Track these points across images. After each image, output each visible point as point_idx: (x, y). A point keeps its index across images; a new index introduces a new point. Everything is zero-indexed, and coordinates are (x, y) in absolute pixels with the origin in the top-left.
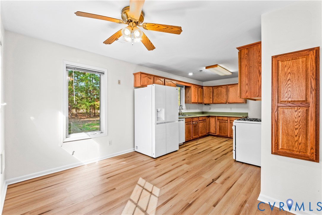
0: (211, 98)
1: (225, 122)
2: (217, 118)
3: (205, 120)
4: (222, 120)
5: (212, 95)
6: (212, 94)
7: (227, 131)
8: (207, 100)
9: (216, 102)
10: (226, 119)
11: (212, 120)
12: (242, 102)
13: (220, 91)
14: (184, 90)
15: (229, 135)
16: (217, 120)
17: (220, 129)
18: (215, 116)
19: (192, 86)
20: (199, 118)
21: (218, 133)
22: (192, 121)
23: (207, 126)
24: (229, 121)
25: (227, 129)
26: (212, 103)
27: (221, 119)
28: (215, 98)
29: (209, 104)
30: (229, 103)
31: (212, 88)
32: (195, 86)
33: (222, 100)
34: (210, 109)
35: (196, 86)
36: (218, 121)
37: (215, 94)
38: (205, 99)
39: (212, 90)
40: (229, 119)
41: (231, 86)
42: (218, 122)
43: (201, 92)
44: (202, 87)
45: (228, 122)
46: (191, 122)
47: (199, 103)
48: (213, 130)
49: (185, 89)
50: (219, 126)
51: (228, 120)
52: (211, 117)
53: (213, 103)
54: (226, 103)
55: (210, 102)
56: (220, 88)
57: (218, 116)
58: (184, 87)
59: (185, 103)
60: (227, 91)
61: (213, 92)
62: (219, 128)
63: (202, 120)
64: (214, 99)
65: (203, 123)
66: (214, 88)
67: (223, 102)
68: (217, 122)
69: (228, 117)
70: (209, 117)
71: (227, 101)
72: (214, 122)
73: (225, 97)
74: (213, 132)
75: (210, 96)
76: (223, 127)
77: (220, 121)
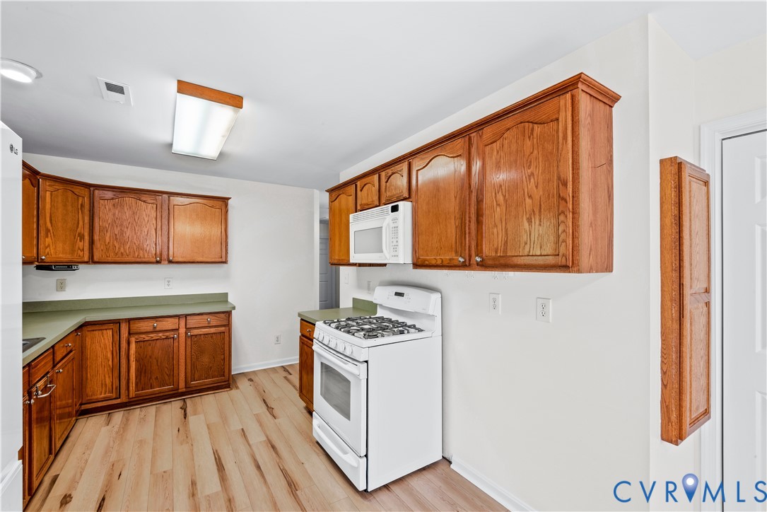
0: (82, 237)
1: (167, 338)
2: (124, 326)
3: (73, 349)
4: (155, 331)
5: (87, 226)
6: (87, 219)
8: (60, 245)
9: (112, 257)
10: (169, 324)
11: (101, 344)
13: (128, 213)
15: (182, 385)
16: (125, 335)
17: (142, 371)
18: (117, 322)
21: (130, 393)
24: (182, 330)
25: (174, 362)
26: (86, 259)
27: (151, 329)
28: (104, 239)
29: (69, 266)
30: (170, 262)
31: (85, 192)
33: (140, 248)
34: (61, 286)
36: (133, 340)
37: (100, 223)
38: (48, 240)
39: (86, 200)
40: (183, 324)
42: (133, 346)
43: (28, 204)
44: (34, 176)
48: (104, 385)
50: (137, 361)
51: (178, 329)
52: (90, 328)
53: (92, 261)
54: (158, 262)
55: (74, 258)
56: (129, 200)
57: (129, 321)
60: (164, 216)
61: (92, 212)
62: (137, 370)
63: (65, 353)
64: (98, 245)
65: (66, 369)
66: (97, 193)
67: (146, 256)
68: (124, 344)
69: (178, 317)
71: (165, 252)
72: (109, 346)
73: (156, 239)
74: (103, 396)
75: (78, 227)
76: (157, 361)
77: (144, 336)
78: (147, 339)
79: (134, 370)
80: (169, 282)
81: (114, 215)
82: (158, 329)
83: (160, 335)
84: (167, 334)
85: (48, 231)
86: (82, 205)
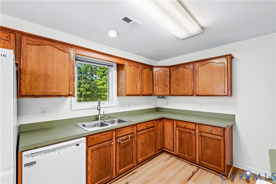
0: (167, 86)
1: (190, 133)
2: (175, 122)
3: (154, 127)
4: (185, 127)
5: (168, 82)
6: (168, 79)
7: (194, 152)
8: (160, 89)
9: (176, 93)
10: (192, 126)
11: (168, 126)
12: (224, 94)
13: (181, 74)
14: (115, 72)
15: (197, 160)
16: (175, 126)
17: (181, 144)
18: (173, 120)
19: (127, 64)
20: (138, 125)
21: (177, 152)
22: (117, 138)
23: (159, 137)
24: (197, 131)
25: (194, 146)
26: (168, 94)
27: (183, 126)
28: (173, 86)
29: (163, 97)
30: (197, 95)
31: (168, 69)
32: (133, 64)
33: (185, 89)
34: (168, 103)
35: (136, 64)
36: (177, 129)
37: (173, 80)
38: (157, 88)
39: (168, 72)
40: (197, 128)
41: (202, 63)
42: (177, 132)
43: (148, 77)
44: (151, 67)
45: (195, 133)
46: (112, 140)
47: (143, 95)
48: (169, 144)
49: (118, 70)
50: (179, 139)
51: (195, 130)
52: (166, 120)
53: (170, 95)
54: (192, 95)
55: (165, 94)
56: (181, 69)
57: (177, 120)
58: (115, 65)
59: (118, 95)
60: (194, 73)
61: (170, 76)
62: (179, 143)
63: (146, 128)
64: (172, 89)
65: (147, 134)
66: (171, 69)
67: (187, 93)
68: (175, 130)
69: (195, 124)
70: (162, 119)
71: (194, 91)
72: (171, 129)
73: (191, 84)
74: (169, 148)
75: (165, 82)
76: (186, 142)
77: (181, 129)
78: (182, 130)
79: (178, 143)
80: (201, 105)
81: (176, 76)
82: (186, 127)
83: (187, 130)
84: (190, 131)
85: (156, 85)
86: (167, 74)
